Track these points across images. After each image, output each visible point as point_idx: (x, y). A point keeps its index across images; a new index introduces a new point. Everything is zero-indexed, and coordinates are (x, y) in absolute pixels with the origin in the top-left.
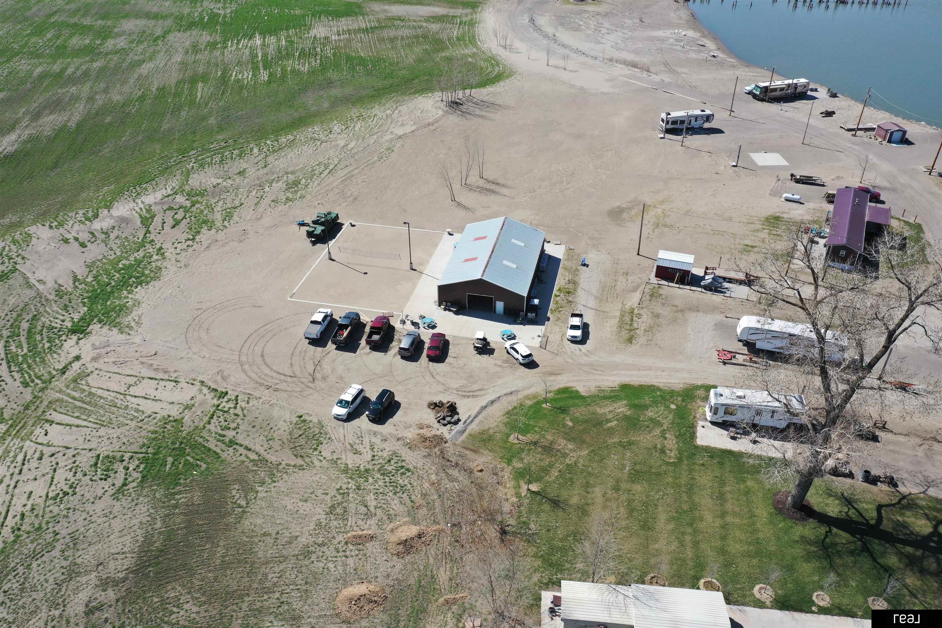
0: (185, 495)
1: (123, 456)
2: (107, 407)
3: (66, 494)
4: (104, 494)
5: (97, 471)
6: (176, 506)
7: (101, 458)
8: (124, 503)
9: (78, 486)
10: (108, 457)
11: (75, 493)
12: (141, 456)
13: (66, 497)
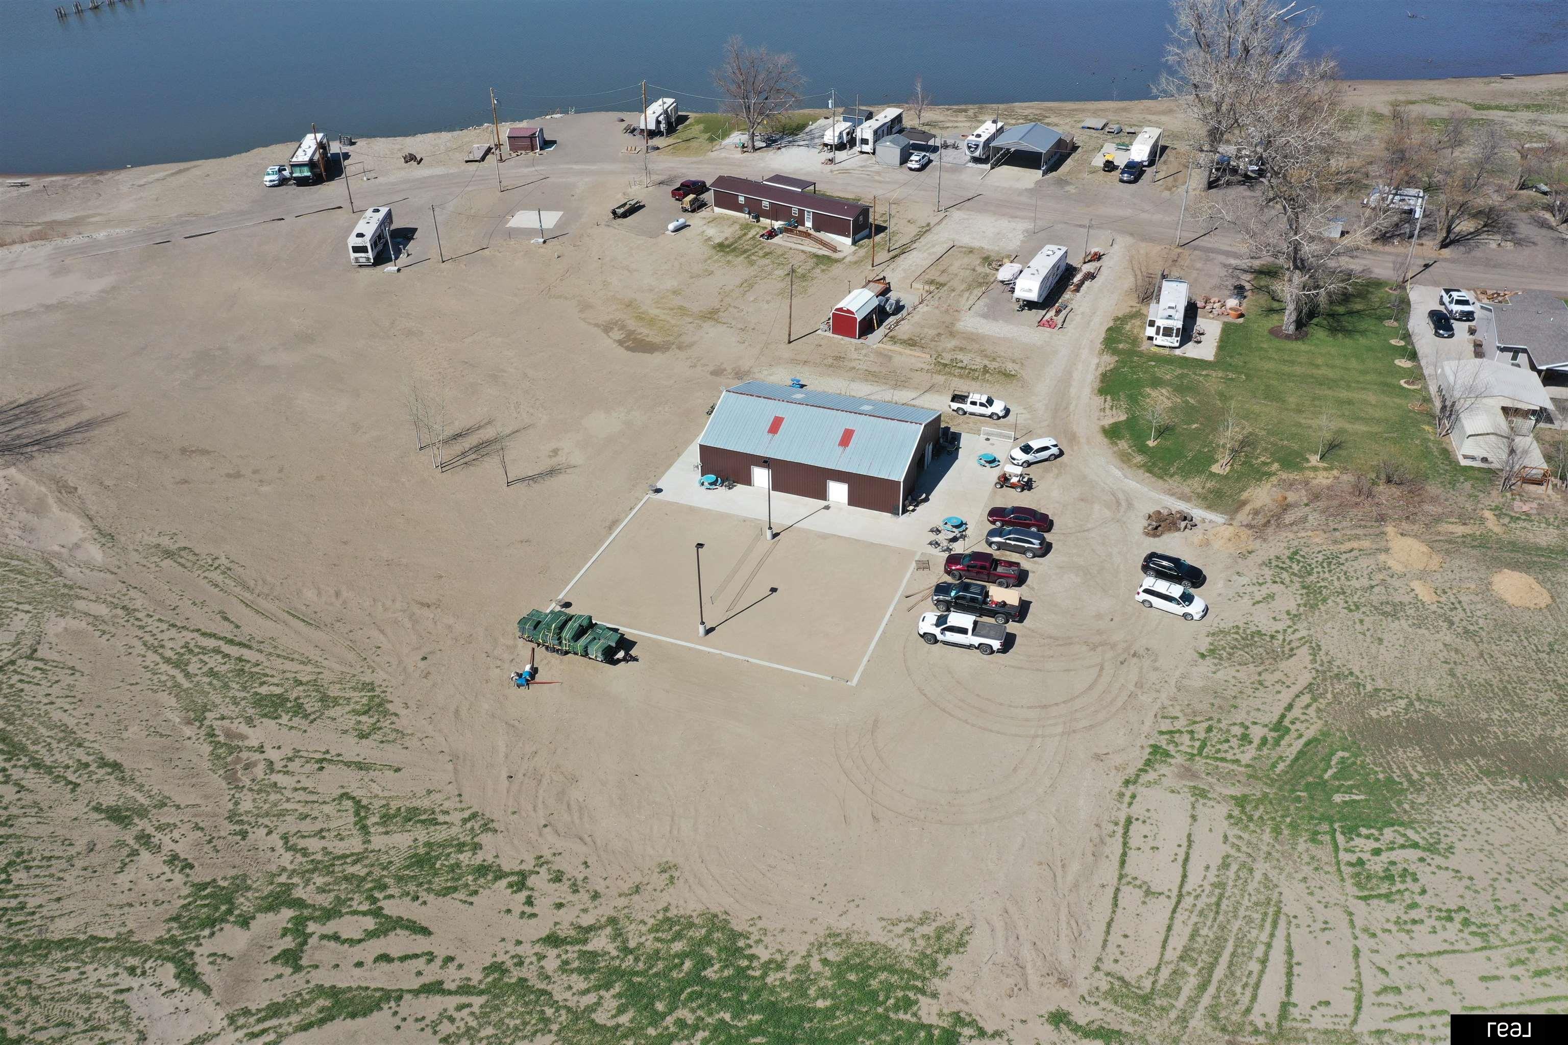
0: (1410, 768)
1: (1350, 864)
2: (1221, 918)
3: (1466, 922)
4: (1447, 868)
5: (1399, 891)
6: (1437, 775)
7: (1366, 893)
8: (1453, 838)
9: (1444, 908)
10: (1358, 885)
11: (1461, 909)
12: (1340, 838)
13: (1473, 920)
